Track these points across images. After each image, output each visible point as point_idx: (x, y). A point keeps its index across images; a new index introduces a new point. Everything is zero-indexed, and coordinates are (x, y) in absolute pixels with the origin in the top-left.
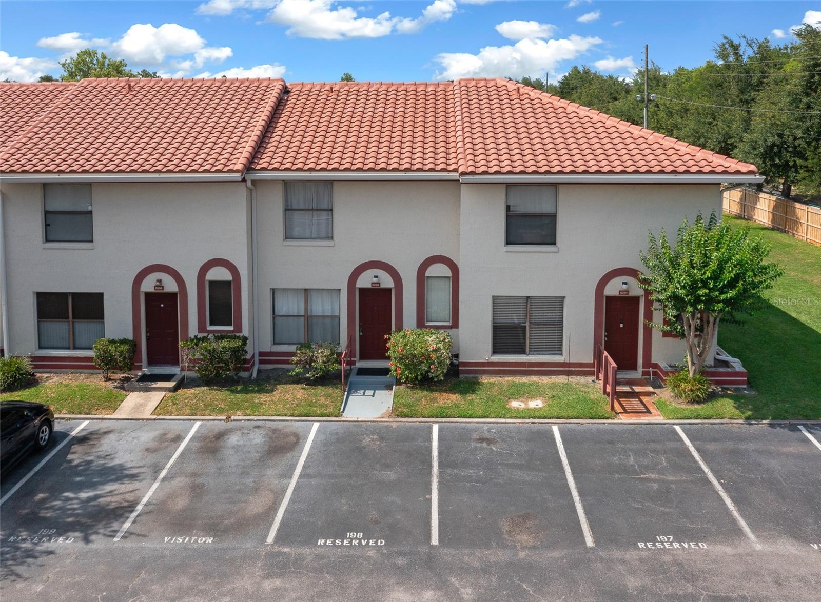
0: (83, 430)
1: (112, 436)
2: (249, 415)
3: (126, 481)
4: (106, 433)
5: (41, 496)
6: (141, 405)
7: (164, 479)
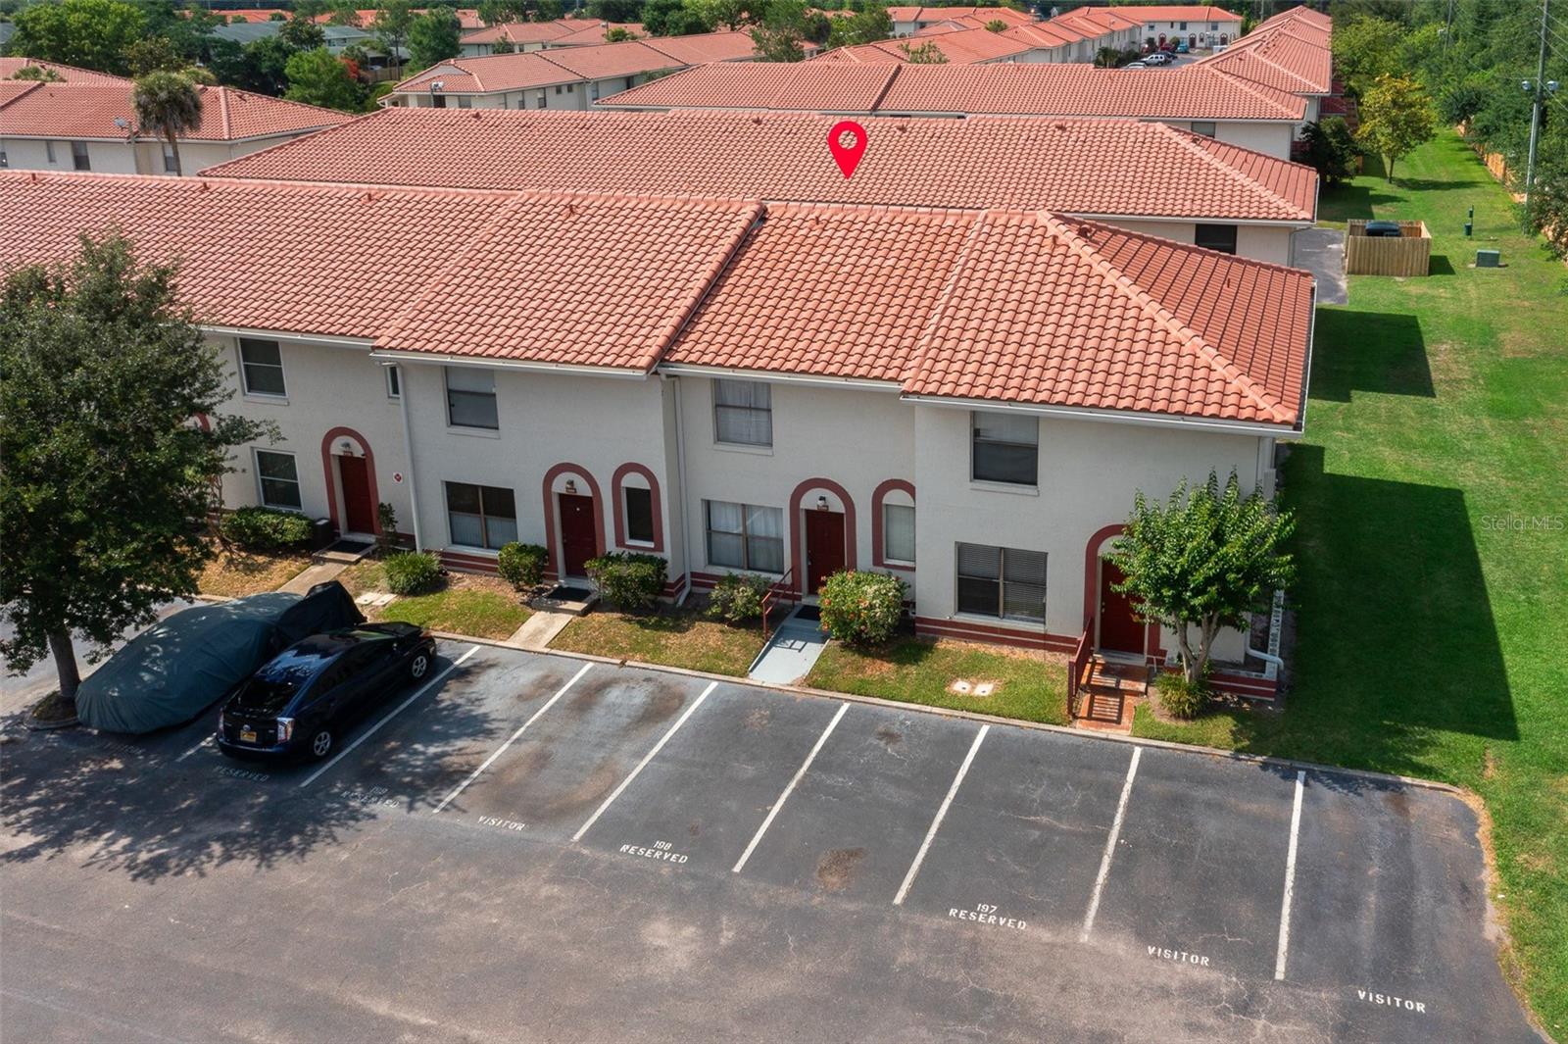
0: (469, 659)
1: (493, 672)
2: (647, 662)
3: (480, 737)
4: (491, 666)
5: (393, 744)
6: (541, 631)
7: (518, 740)
